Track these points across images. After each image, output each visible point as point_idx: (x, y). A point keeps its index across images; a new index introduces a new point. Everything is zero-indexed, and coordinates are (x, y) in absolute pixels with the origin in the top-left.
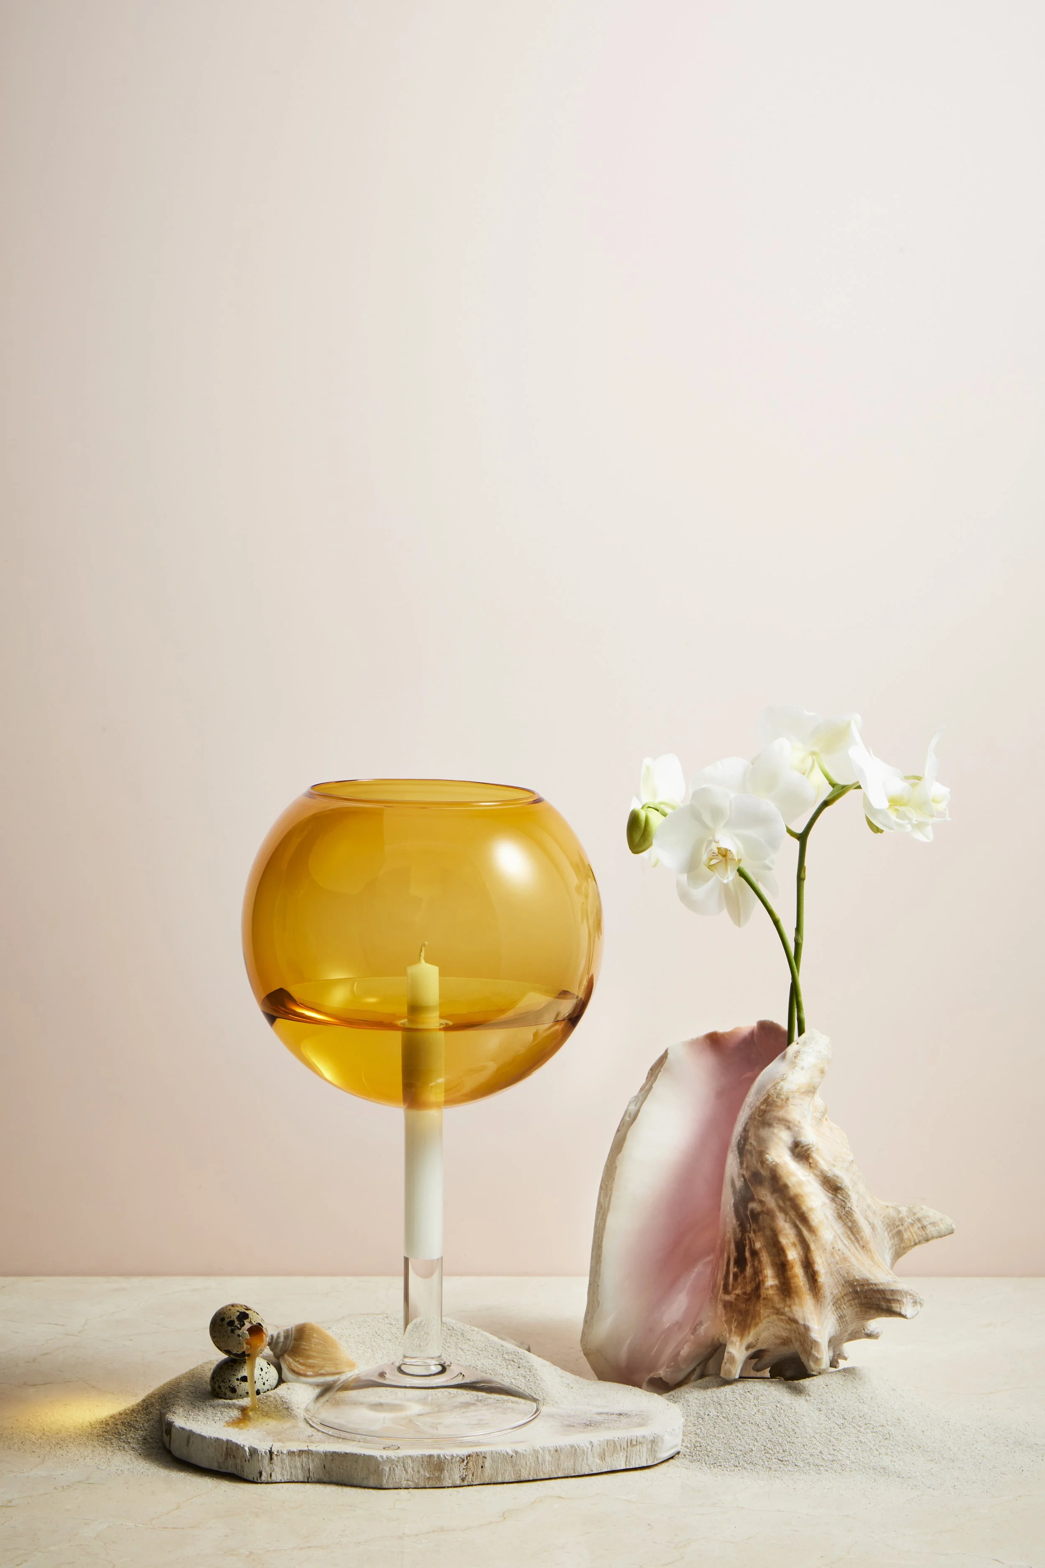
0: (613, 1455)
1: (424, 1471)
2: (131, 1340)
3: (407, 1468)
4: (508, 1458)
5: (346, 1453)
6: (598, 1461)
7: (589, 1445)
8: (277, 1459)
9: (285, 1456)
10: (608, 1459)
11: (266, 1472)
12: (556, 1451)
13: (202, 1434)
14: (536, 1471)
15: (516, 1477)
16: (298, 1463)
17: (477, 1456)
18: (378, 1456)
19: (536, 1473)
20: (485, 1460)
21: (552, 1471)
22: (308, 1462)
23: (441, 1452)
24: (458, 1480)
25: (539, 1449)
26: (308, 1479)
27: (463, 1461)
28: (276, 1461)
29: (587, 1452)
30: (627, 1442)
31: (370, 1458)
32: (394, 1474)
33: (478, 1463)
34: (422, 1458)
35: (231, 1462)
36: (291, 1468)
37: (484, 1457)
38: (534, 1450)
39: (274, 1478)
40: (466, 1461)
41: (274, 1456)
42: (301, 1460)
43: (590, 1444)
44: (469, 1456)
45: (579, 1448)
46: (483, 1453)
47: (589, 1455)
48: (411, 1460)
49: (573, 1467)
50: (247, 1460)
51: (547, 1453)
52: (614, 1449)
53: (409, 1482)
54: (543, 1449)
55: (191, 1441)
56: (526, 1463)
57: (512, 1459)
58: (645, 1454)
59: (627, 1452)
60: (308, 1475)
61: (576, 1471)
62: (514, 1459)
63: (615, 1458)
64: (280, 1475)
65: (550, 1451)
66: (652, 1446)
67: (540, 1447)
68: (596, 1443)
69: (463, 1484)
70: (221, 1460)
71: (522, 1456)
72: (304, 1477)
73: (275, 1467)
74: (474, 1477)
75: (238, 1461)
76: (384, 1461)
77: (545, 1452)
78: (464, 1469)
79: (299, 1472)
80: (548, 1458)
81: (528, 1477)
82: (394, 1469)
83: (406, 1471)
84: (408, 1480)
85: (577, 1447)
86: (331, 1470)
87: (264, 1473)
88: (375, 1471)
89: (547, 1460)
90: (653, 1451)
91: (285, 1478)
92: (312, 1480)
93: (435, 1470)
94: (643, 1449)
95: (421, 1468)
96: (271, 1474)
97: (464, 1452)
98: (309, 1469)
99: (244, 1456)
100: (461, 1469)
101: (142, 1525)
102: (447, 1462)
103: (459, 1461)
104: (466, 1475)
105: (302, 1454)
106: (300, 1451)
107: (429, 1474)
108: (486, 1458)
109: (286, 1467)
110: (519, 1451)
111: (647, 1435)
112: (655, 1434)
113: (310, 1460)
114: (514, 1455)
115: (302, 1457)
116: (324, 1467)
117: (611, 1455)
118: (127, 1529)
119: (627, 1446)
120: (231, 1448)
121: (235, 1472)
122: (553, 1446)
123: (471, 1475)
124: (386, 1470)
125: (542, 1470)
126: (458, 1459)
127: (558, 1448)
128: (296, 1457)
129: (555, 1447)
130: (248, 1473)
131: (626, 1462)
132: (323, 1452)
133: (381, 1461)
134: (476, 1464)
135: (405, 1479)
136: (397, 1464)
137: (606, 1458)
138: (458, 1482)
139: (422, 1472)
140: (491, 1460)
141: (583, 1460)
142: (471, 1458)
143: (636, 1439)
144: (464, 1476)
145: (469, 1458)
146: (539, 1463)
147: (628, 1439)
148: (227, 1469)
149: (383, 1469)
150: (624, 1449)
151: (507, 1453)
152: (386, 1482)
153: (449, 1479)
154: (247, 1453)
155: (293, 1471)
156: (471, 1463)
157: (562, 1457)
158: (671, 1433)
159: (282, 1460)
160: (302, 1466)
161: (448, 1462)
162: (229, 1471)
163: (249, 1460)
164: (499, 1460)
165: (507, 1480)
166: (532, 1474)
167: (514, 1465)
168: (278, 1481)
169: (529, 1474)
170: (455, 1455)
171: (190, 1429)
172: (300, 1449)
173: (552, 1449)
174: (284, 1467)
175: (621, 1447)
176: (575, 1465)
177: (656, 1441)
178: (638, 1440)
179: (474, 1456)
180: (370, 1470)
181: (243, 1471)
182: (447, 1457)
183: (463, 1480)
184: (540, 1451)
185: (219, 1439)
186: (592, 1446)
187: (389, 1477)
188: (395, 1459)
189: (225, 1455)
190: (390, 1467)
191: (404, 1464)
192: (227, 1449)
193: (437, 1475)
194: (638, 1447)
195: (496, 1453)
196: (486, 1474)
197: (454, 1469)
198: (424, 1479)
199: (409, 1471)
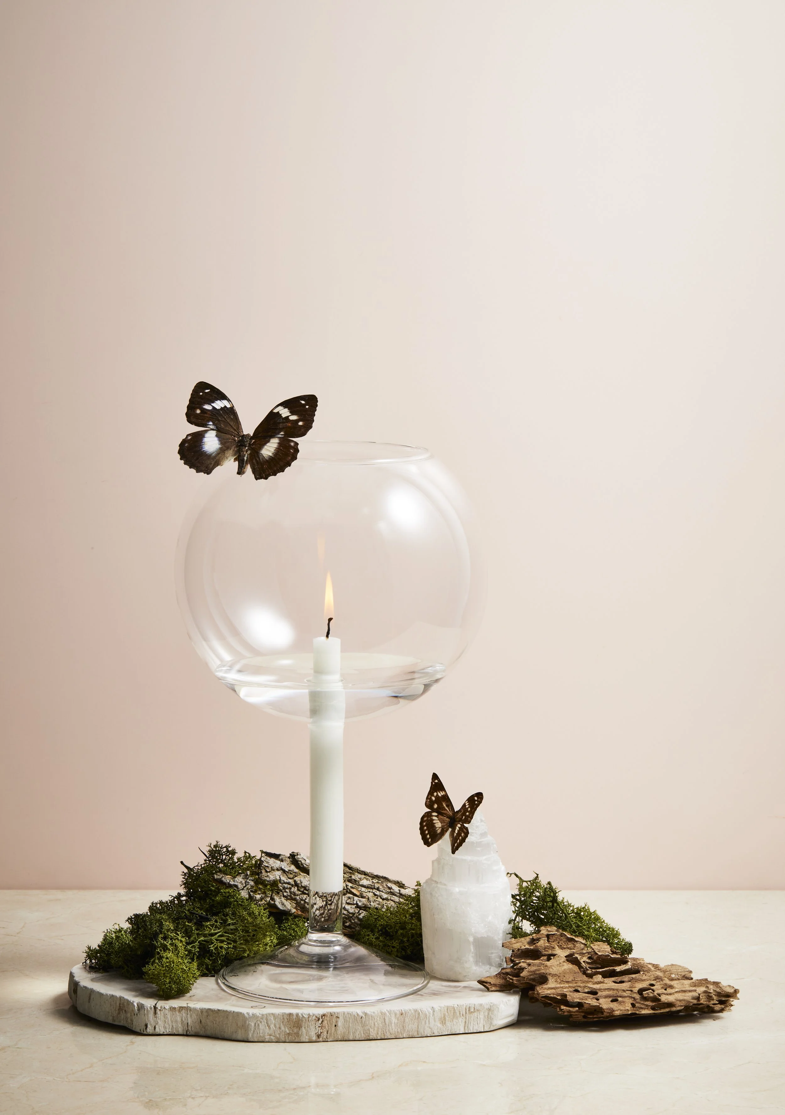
0: (453, 1021)
1: (285, 1028)
2: (62, 939)
3: (270, 1024)
4: (359, 1019)
5: (219, 1010)
6: (439, 1025)
7: (430, 1010)
8: (161, 1014)
9: (167, 1011)
10: (448, 1024)
11: (151, 1025)
12: (402, 1014)
13: (100, 991)
14: (384, 1031)
15: (366, 1036)
16: (179, 1018)
17: (331, 1015)
18: (245, 1013)
19: (384, 1034)
20: (338, 1019)
21: (398, 1032)
22: (187, 1017)
23: (299, 1011)
24: (314, 1036)
25: (386, 1012)
26: (187, 1033)
27: (319, 1019)
28: (159, 1015)
29: (429, 1016)
30: (466, 1009)
31: (239, 1014)
32: (259, 1028)
33: (332, 1021)
34: (283, 1016)
35: (122, 1016)
36: (172, 1022)
37: (337, 1017)
38: (382, 1013)
39: (158, 1031)
40: (321, 1020)
41: (158, 1011)
42: (181, 1015)
43: (432, 1009)
44: (324, 1016)
45: (422, 1013)
46: (336, 1013)
47: (431, 1019)
48: (274, 1017)
49: (417, 1029)
50: (136, 1014)
51: (393, 1016)
52: (454, 1014)
53: (272, 1037)
54: (390, 1012)
55: (92, 997)
56: (374, 1023)
57: (360, 1019)
58: (482, 1021)
59: (466, 1018)
60: (187, 1029)
61: (419, 1033)
62: (364, 1020)
63: (455, 1023)
64: (162, 1028)
65: (396, 1014)
66: (488, 1014)
67: (387, 1010)
68: (437, 1008)
69: (318, 1040)
70: (115, 1014)
71: (370, 1017)
72: (183, 1030)
73: (159, 1021)
74: (329, 1034)
75: (129, 1015)
76: (250, 1018)
77: (392, 1015)
78: (319, 1027)
79: (179, 1025)
80: (394, 1020)
81: (376, 1036)
82: (258, 1025)
83: (269, 1027)
84: (270, 1035)
85: (420, 1012)
86: (206, 1024)
87: (149, 1026)
88: (243, 1026)
89: (393, 1022)
90: (489, 1018)
91: (168, 1031)
92: (190, 1033)
93: (294, 1027)
94: (481, 1016)
95: (282, 1025)
96: (155, 1026)
97: (319, 1011)
98: (188, 1023)
99: (133, 1010)
100: (317, 1027)
101: (59, 1079)
102: (304, 1020)
103: (315, 1020)
104: (321, 1033)
105: (182, 1010)
106: (180, 1007)
107: (289, 1030)
108: (339, 1018)
109: (168, 1021)
110: (368, 1012)
111: (484, 1004)
112: (491, 1003)
113: (189, 1016)
114: (363, 1016)
115: (181, 1012)
116: (201, 1022)
117: (451, 1020)
118: (47, 1082)
119: (466, 1013)
120: (123, 1004)
121: (126, 1025)
122: (399, 1010)
123: (326, 1033)
124: (251, 1025)
125: (389, 1030)
126: (314, 1018)
127: (403, 1012)
128: (177, 1012)
129: (400, 1011)
130: (137, 1026)
131: (465, 1026)
132: (200, 1009)
133: (248, 1017)
134: (330, 1023)
135: (268, 1033)
136: (261, 1020)
137: (447, 1022)
138: (314, 1038)
139: (283, 1028)
140: (343, 1020)
141: (425, 1023)
142: (326, 1017)
143: (473, 1006)
144: (319, 1033)
145: (323, 1017)
146: (386, 1024)
147: (466, 1006)
148: (120, 1022)
149: (249, 1024)
150: (463, 1015)
151: (358, 1014)
152: (252, 1036)
153: (306, 1035)
154: (136, 1008)
155: (174, 1025)
156: (325, 1022)
157: (407, 1020)
158: (506, 1003)
159: (165, 1015)
160: (182, 1020)
161: (306, 1020)
162: (121, 1024)
163: (137, 1014)
164: (351, 1020)
165: (357, 1038)
166: (380, 1034)
167: (364, 1025)
168: (161, 1033)
169: (378, 1034)
170: (311, 1014)
171: (92, 988)
172: (181, 1005)
173: (398, 1013)
174: (167, 1021)
175: (460, 1014)
176: (418, 1028)
177: (492, 1009)
178: (476, 1008)
179: (328, 1016)
180: (238, 1025)
181: (132, 1024)
182: (304, 1016)
183: (319, 1036)
184: (387, 1013)
185: (114, 996)
186: (434, 1011)
187: (254, 1031)
188: (260, 1016)
189: (118, 1010)
190: (255, 1023)
191: (267, 1020)
192: (120, 1004)
193: (295, 1031)
194: (476, 1014)
195: (348, 1013)
196: (339, 1032)
197: (311, 1026)
198: (285, 1034)
199: (271, 1027)
